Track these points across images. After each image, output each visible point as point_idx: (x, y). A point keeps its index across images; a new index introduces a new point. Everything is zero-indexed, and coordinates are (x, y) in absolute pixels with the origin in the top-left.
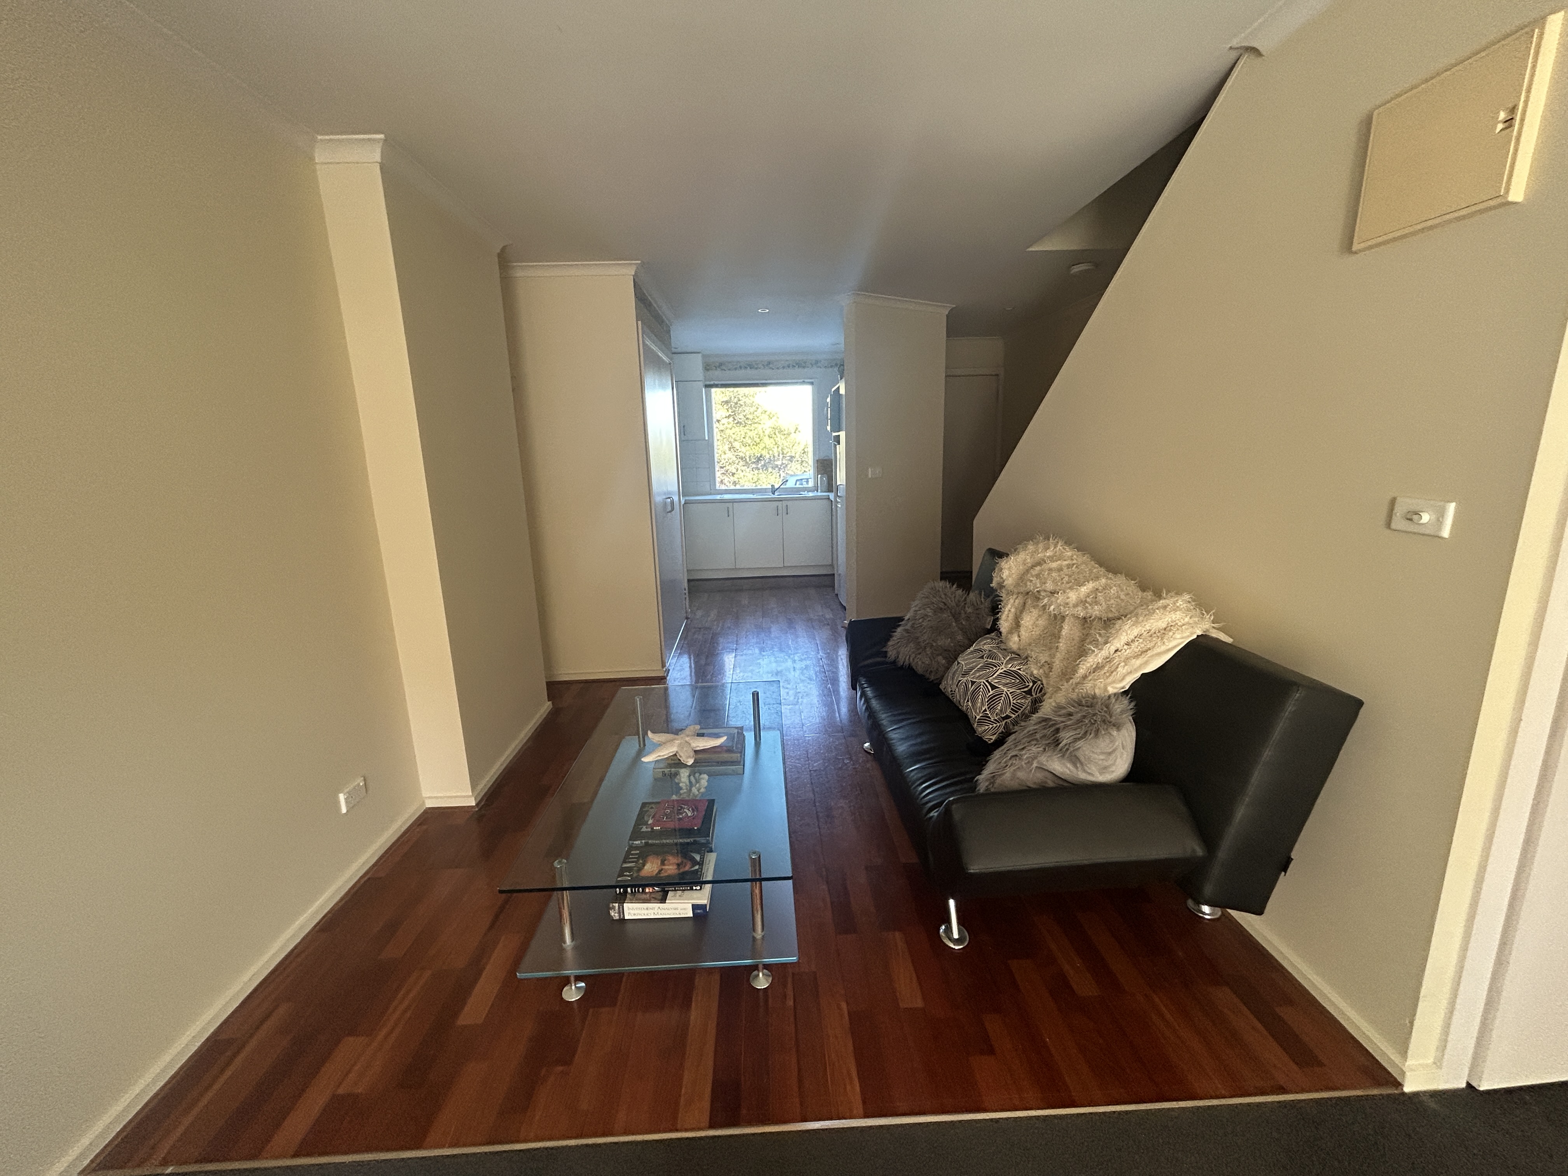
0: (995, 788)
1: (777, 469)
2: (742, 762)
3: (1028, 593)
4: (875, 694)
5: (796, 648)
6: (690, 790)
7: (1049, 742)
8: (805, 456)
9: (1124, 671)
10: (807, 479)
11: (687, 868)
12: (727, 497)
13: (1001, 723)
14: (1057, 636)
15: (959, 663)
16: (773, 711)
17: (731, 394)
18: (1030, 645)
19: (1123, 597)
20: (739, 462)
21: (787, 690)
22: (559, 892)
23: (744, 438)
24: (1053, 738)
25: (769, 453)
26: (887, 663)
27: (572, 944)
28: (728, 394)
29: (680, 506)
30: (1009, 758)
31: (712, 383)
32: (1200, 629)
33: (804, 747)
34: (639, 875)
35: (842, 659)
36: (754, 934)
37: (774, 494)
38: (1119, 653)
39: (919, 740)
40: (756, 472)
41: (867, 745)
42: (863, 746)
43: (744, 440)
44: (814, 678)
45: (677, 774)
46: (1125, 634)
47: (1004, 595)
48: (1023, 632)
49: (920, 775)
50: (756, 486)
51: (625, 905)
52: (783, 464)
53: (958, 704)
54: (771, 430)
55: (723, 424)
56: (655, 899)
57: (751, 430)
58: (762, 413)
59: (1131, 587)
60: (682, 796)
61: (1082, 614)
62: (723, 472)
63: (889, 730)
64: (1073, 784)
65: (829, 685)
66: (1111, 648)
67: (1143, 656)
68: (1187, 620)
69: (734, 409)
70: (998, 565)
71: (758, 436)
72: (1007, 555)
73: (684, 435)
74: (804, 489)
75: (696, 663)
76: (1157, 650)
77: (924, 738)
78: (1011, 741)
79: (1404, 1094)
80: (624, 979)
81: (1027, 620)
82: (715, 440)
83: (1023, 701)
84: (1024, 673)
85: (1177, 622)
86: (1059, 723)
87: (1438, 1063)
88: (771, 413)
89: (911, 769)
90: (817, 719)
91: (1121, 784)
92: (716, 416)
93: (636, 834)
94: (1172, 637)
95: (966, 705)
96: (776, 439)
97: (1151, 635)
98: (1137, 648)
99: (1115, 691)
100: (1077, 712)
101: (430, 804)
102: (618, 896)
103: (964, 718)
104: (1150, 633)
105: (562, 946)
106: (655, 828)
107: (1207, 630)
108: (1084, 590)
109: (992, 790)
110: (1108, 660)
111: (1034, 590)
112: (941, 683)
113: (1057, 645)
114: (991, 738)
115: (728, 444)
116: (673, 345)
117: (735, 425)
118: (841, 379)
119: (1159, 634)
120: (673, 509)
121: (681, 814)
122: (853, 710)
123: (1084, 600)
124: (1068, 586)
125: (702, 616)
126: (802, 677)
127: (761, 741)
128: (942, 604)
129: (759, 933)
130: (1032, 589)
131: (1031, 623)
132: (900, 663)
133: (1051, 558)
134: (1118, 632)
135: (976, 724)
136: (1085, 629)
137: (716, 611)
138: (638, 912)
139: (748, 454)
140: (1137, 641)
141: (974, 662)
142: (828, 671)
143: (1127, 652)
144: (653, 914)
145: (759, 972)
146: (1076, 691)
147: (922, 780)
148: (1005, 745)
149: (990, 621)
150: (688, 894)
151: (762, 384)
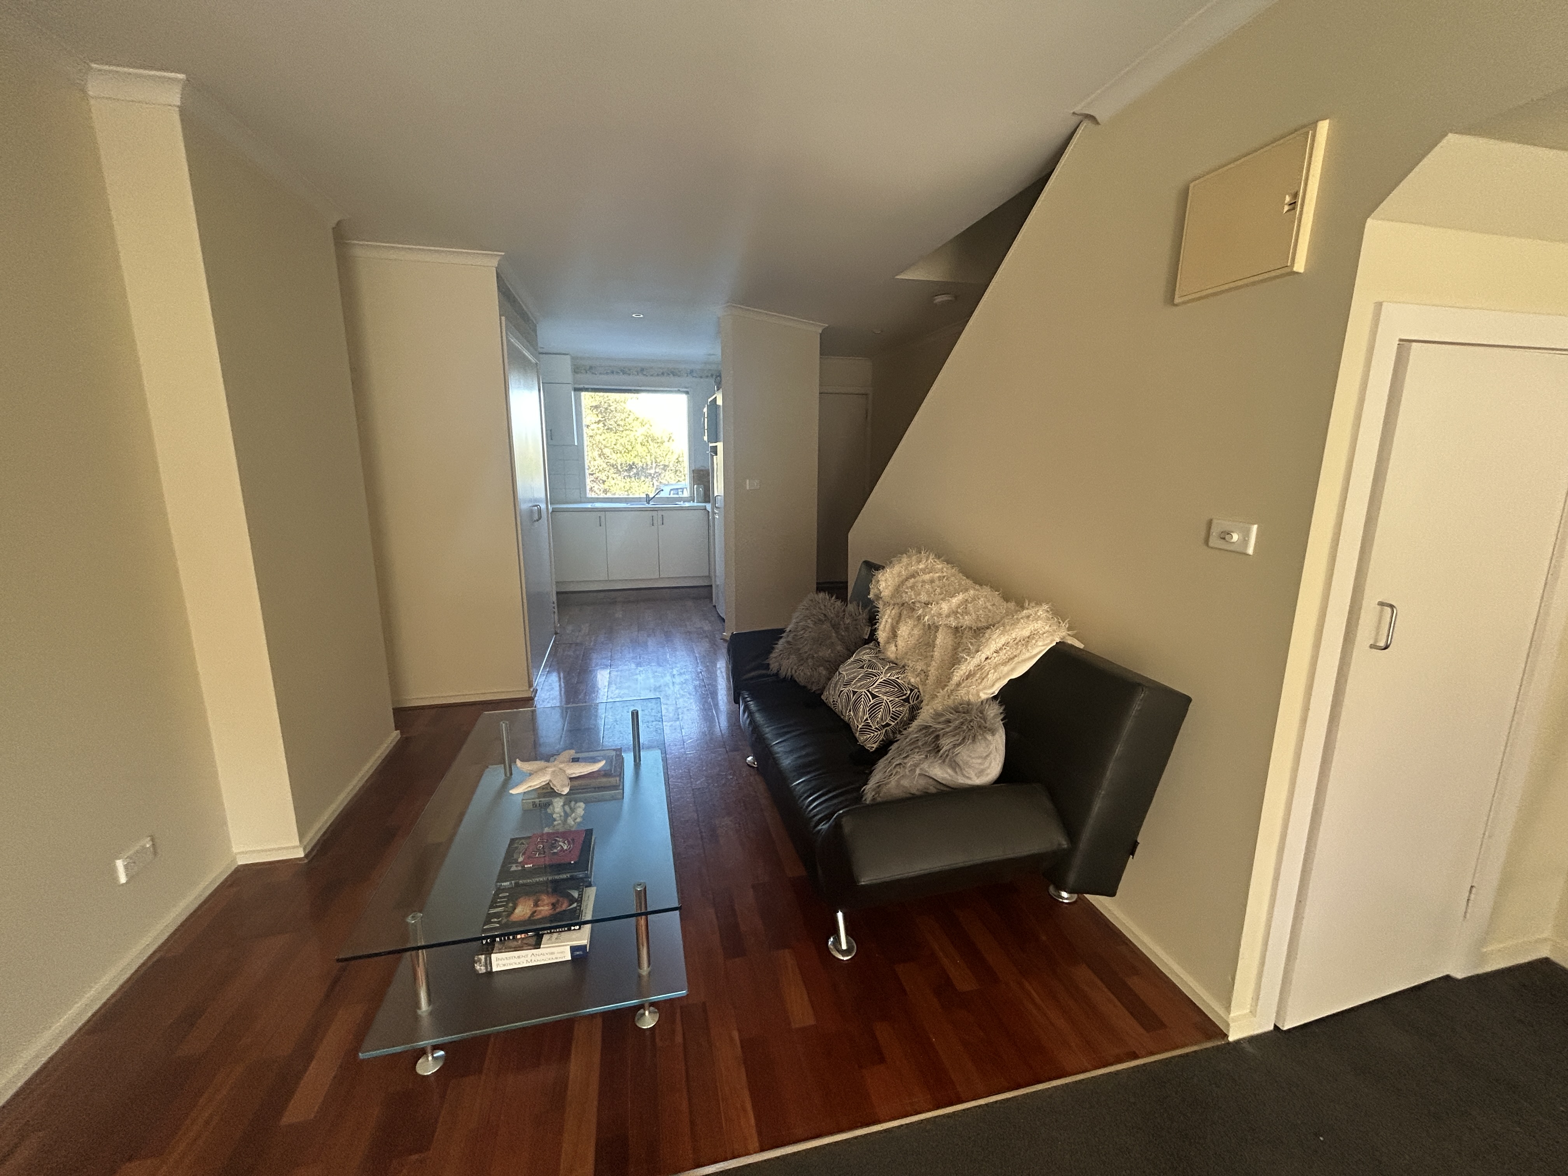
0: (881, 798)
1: (650, 477)
2: (621, 787)
3: (903, 604)
4: (758, 708)
5: (674, 662)
6: (565, 821)
7: (930, 749)
8: (680, 466)
9: (994, 677)
10: (683, 489)
11: (563, 908)
12: (598, 505)
13: (882, 732)
14: (931, 645)
15: (840, 674)
16: (652, 729)
17: (601, 398)
18: (906, 653)
19: (990, 607)
20: (610, 469)
21: (667, 707)
22: (414, 953)
23: (615, 445)
24: (933, 745)
25: (641, 461)
26: (769, 676)
27: (430, 1008)
28: (597, 398)
29: (548, 514)
30: (893, 766)
31: (581, 386)
32: (1058, 637)
33: (685, 765)
34: (509, 921)
35: (723, 673)
36: (639, 970)
37: (649, 503)
38: (989, 661)
39: (804, 752)
40: (629, 480)
41: (750, 759)
42: (746, 760)
43: (615, 447)
44: (694, 693)
45: (549, 804)
46: (994, 643)
47: (881, 606)
48: (900, 642)
49: (806, 788)
50: (628, 495)
51: (493, 955)
52: (656, 472)
53: (839, 714)
54: (643, 437)
55: (593, 430)
56: (530, 945)
57: (623, 437)
58: (634, 420)
59: (996, 598)
60: (555, 828)
61: (954, 624)
62: (593, 479)
63: (774, 743)
64: (952, 788)
65: (710, 700)
66: (981, 657)
67: (1011, 662)
68: (1047, 628)
69: (604, 414)
70: (875, 577)
71: (630, 443)
72: (883, 568)
73: (551, 439)
74: (680, 499)
75: (567, 683)
76: (1023, 657)
77: (809, 750)
78: (895, 750)
79: (1229, 1043)
80: (492, 1041)
81: (904, 630)
82: (585, 446)
83: (901, 709)
84: (902, 681)
85: (1039, 630)
86: (939, 731)
87: (1253, 1011)
88: (643, 421)
89: (797, 782)
90: (699, 735)
91: (995, 785)
92: (586, 421)
93: (505, 874)
94: (1034, 645)
95: (848, 715)
96: (649, 447)
97: (1017, 642)
98: (1005, 655)
99: (987, 696)
100: (956, 719)
101: (242, 861)
102: (485, 947)
103: (847, 727)
104: (1015, 642)
105: (416, 1012)
107: (1064, 637)
108: (955, 601)
109: (879, 799)
110: (980, 667)
111: (909, 601)
112: (823, 694)
113: (932, 653)
114: (872, 746)
115: (598, 451)
116: (540, 345)
117: (605, 431)
118: (718, 390)
119: (1023, 642)
120: (540, 517)
121: (556, 848)
122: (733, 718)
123: (955, 610)
124: (940, 597)
125: (573, 631)
126: (682, 692)
127: (641, 762)
128: (822, 615)
129: (645, 969)
130: (907, 600)
131: (907, 633)
132: (783, 674)
133: (924, 571)
134: (988, 640)
135: (858, 733)
136: (956, 638)
137: (587, 625)
138: (508, 962)
139: (619, 462)
140: (1005, 649)
141: (854, 673)
142: (708, 685)
143: (996, 659)
144: (525, 962)
145: (645, 1010)
146: (952, 697)
147: (809, 793)
148: (888, 756)
149: (867, 631)
150: (565, 935)
151: (635, 390)
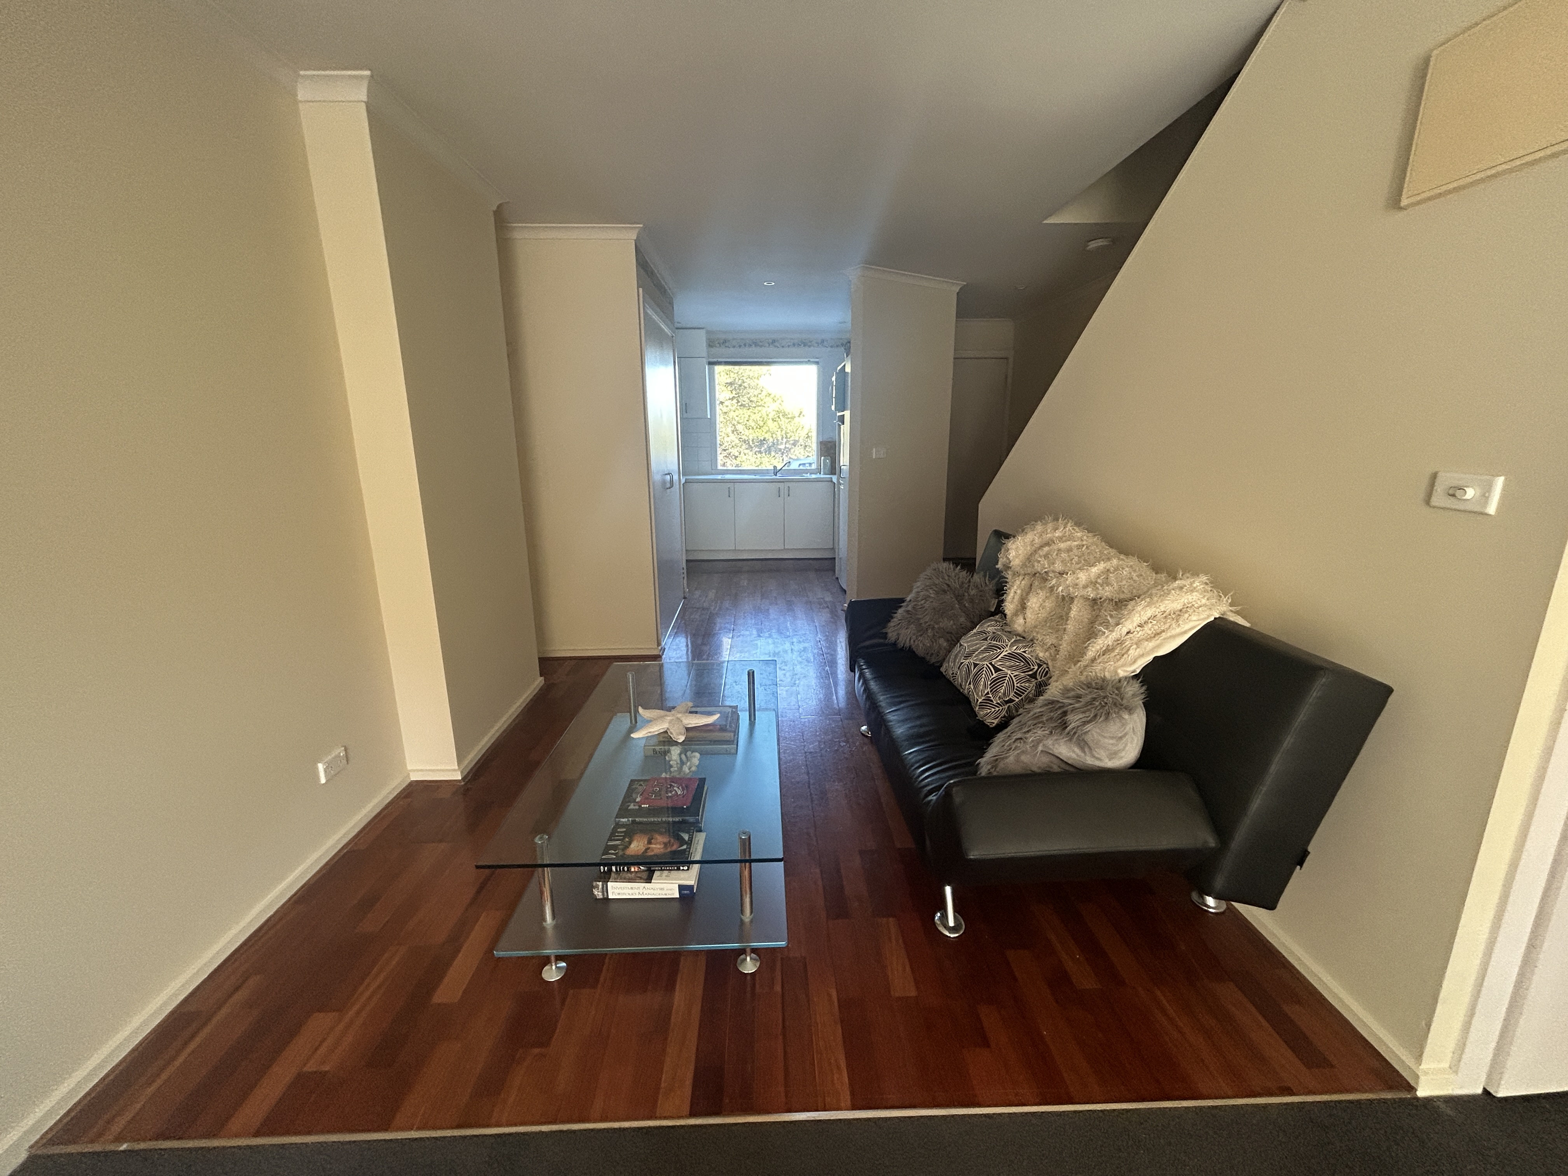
0: (998, 772)
1: (780, 452)
2: (735, 742)
3: (1035, 574)
4: (873, 676)
5: (794, 631)
6: (681, 768)
7: (1056, 725)
8: (809, 441)
9: (1136, 654)
10: (811, 463)
11: (674, 848)
12: (728, 476)
13: (1004, 707)
14: (1064, 618)
15: (961, 645)
16: (769, 692)
17: (735, 372)
18: (1035, 627)
19: (1135, 578)
20: (742, 445)
21: (784, 672)
22: (540, 869)
23: (747, 421)
24: (1059, 721)
25: (772, 437)
26: (886, 645)
27: (554, 922)
28: (731, 372)
29: (680, 484)
30: (1013, 740)
31: (715, 360)
32: (1218, 612)
33: (800, 728)
34: (624, 854)
35: (840, 642)
36: (742, 916)
37: (776, 475)
38: (1131, 635)
39: (918, 723)
40: (759, 455)
41: (864, 728)
42: (860, 729)
43: (747, 422)
44: (812, 660)
45: (666, 753)
46: (1138, 615)
47: (1010, 576)
48: (1029, 614)
49: (920, 757)
50: (759, 468)
51: (609, 884)
52: (786, 448)
53: (959, 688)
54: (774, 413)
55: (727, 406)
56: (641, 878)
57: (755, 413)
58: (766, 396)
59: (1144, 568)
60: (672, 775)
61: (1092, 595)
62: (724, 454)
63: (888, 711)
64: (1079, 769)
65: (827, 668)
66: (1123, 630)
67: (1157, 638)
68: (1204, 601)
69: (738, 391)
70: (1005, 546)
71: (762, 419)
72: (1014, 536)
73: (686, 412)
74: (806, 471)
75: (693, 642)
76: (1172, 633)
77: (924, 721)
78: (1016, 724)
79: (1417, 1099)
80: (607, 960)
81: (1034, 602)
82: (718, 422)
83: (1027, 685)
84: (1029, 656)
85: (1194, 603)
86: (1067, 706)
87: (1455, 1067)
88: (775, 396)
89: (909, 751)
90: (814, 701)
91: (1131, 770)
92: (719, 397)
93: (623, 811)
94: (1187, 619)
95: (967, 688)
96: (780, 423)
97: (1166, 616)
98: (1150, 630)
99: (1126, 674)
100: (1087, 695)
101: (414, 777)
102: (602, 874)
103: (965, 701)
104: (1164, 615)
105: (543, 925)
106: (643, 806)
107: (1225, 613)
108: (1095, 570)
109: (995, 774)
110: (1119, 642)
111: (1042, 570)
112: (941, 666)
113: (1064, 627)
114: (994, 722)
115: (732, 427)
116: (676, 319)
117: (738, 407)
118: (847, 357)
119: (1174, 616)
120: (672, 486)
121: (671, 792)
122: (851, 693)
123: (1094, 581)
124: (1078, 566)
125: (700, 596)
126: (800, 659)
127: (756, 721)
128: (945, 585)
129: (747, 916)
130: (1039, 570)
131: (1038, 605)
132: (900, 645)
133: (1061, 539)
134: (1130, 613)
135: (978, 707)
136: (1094, 610)
137: (714, 591)
138: (623, 892)
139: (751, 438)
140: (1151, 622)
141: (977, 644)
142: (826, 654)
143: (1140, 634)
144: (637, 893)
145: (746, 956)
146: (1085, 673)
147: (921, 763)
148: (1009, 728)
149: (994, 604)
150: (674, 874)
151: (766, 362)
